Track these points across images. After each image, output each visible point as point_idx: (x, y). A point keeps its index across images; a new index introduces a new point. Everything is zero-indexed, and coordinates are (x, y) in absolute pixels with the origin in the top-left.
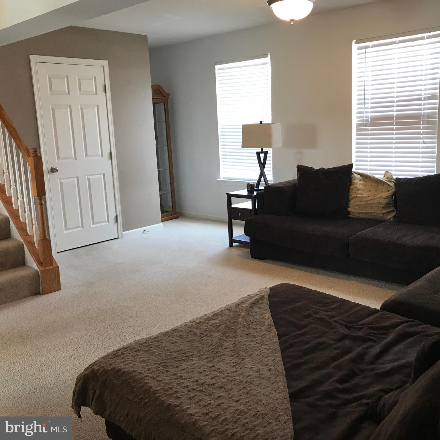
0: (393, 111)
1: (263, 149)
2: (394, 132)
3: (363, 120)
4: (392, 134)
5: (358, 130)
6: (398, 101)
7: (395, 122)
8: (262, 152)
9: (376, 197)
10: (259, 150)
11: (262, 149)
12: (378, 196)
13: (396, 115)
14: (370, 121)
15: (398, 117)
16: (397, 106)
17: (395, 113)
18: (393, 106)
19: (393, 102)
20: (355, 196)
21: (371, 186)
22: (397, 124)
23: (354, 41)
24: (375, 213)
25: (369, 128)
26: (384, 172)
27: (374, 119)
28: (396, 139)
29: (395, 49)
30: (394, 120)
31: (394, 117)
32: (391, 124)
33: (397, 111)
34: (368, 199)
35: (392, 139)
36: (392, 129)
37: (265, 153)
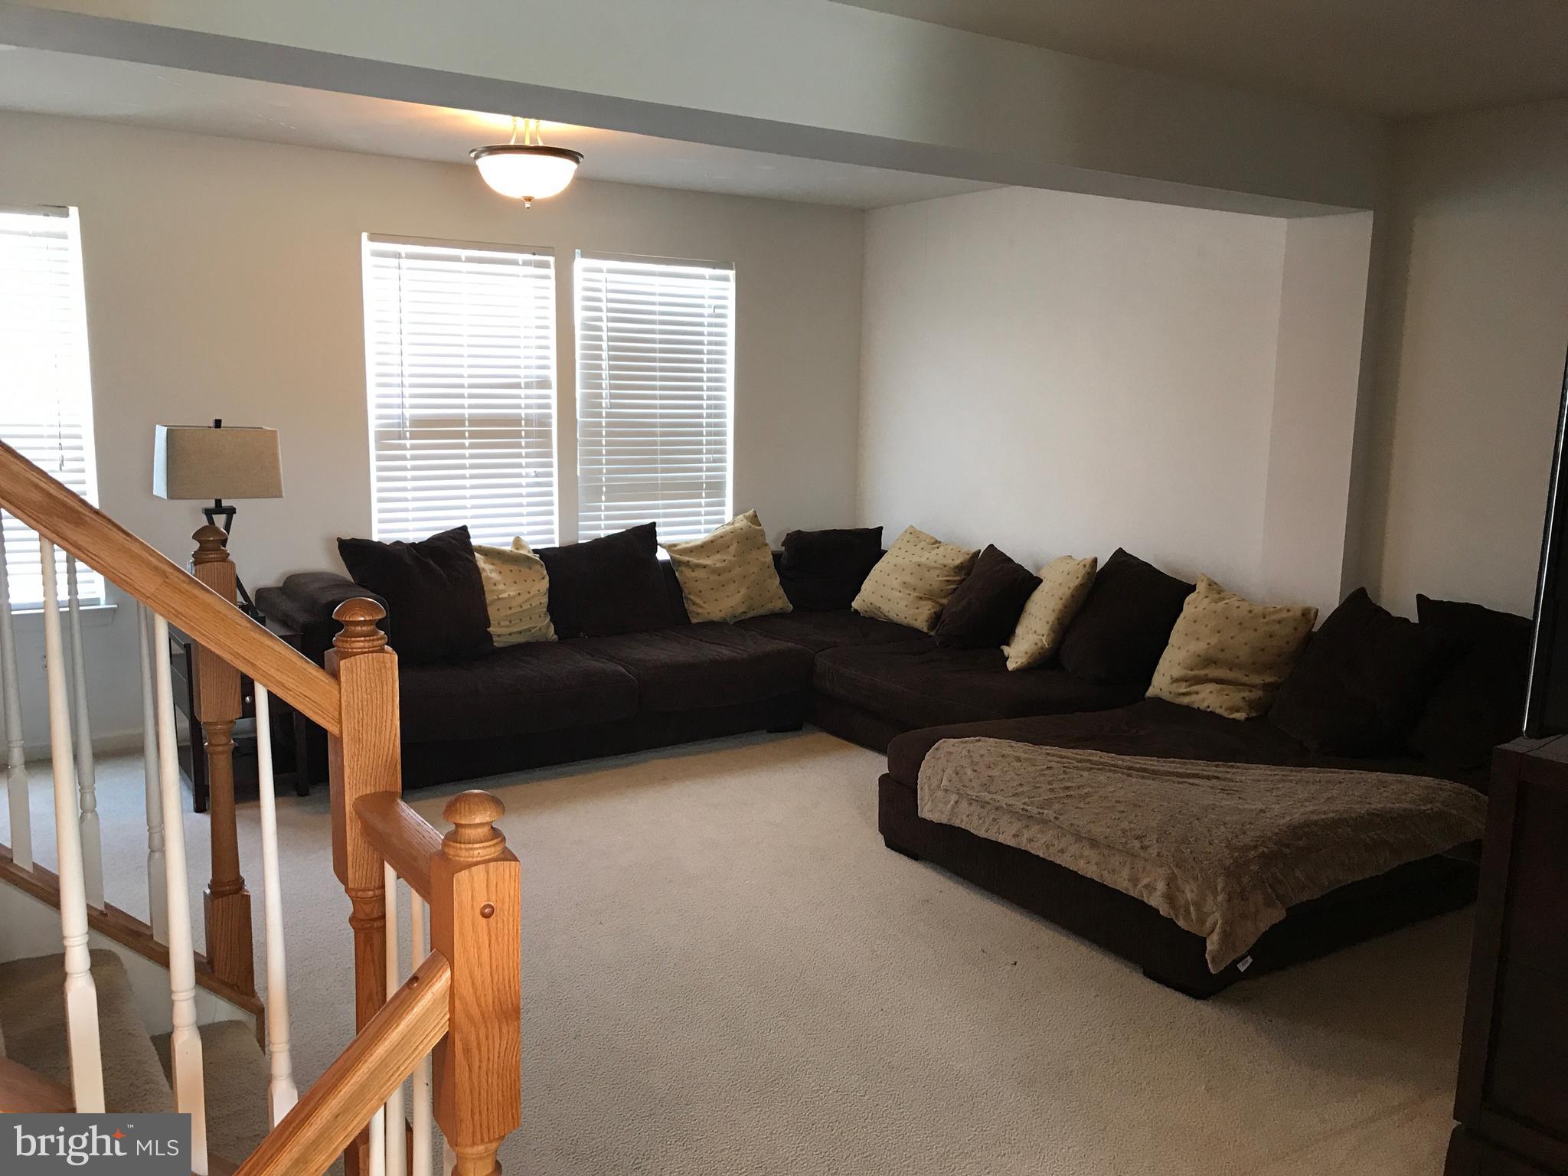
0: (462, 407)
1: (223, 501)
2: (467, 452)
3: (399, 423)
4: (463, 457)
5: (379, 447)
6: (471, 386)
7: (468, 431)
8: (219, 508)
9: (532, 594)
10: (212, 504)
11: (218, 502)
12: (534, 591)
13: (469, 415)
14: (410, 427)
15: (475, 421)
16: (471, 396)
17: (467, 412)
18: (462, 396)
19: (462, 386)
20: (496, 597)
21: (511, 571)
22: (473, 435)
23: (365, 235)
24: (535, 627)
25: (408, 443)
26: (511, 539)
27: (417, 422)
28: (472, 467)
29: (461, 272)
30: (521, 426)
31: (521, 420)
32: (461, 435)
33: (471, 407)
34: (521, 599)
35: (463, 467)
36: (462, 446)
37: (230, 512)
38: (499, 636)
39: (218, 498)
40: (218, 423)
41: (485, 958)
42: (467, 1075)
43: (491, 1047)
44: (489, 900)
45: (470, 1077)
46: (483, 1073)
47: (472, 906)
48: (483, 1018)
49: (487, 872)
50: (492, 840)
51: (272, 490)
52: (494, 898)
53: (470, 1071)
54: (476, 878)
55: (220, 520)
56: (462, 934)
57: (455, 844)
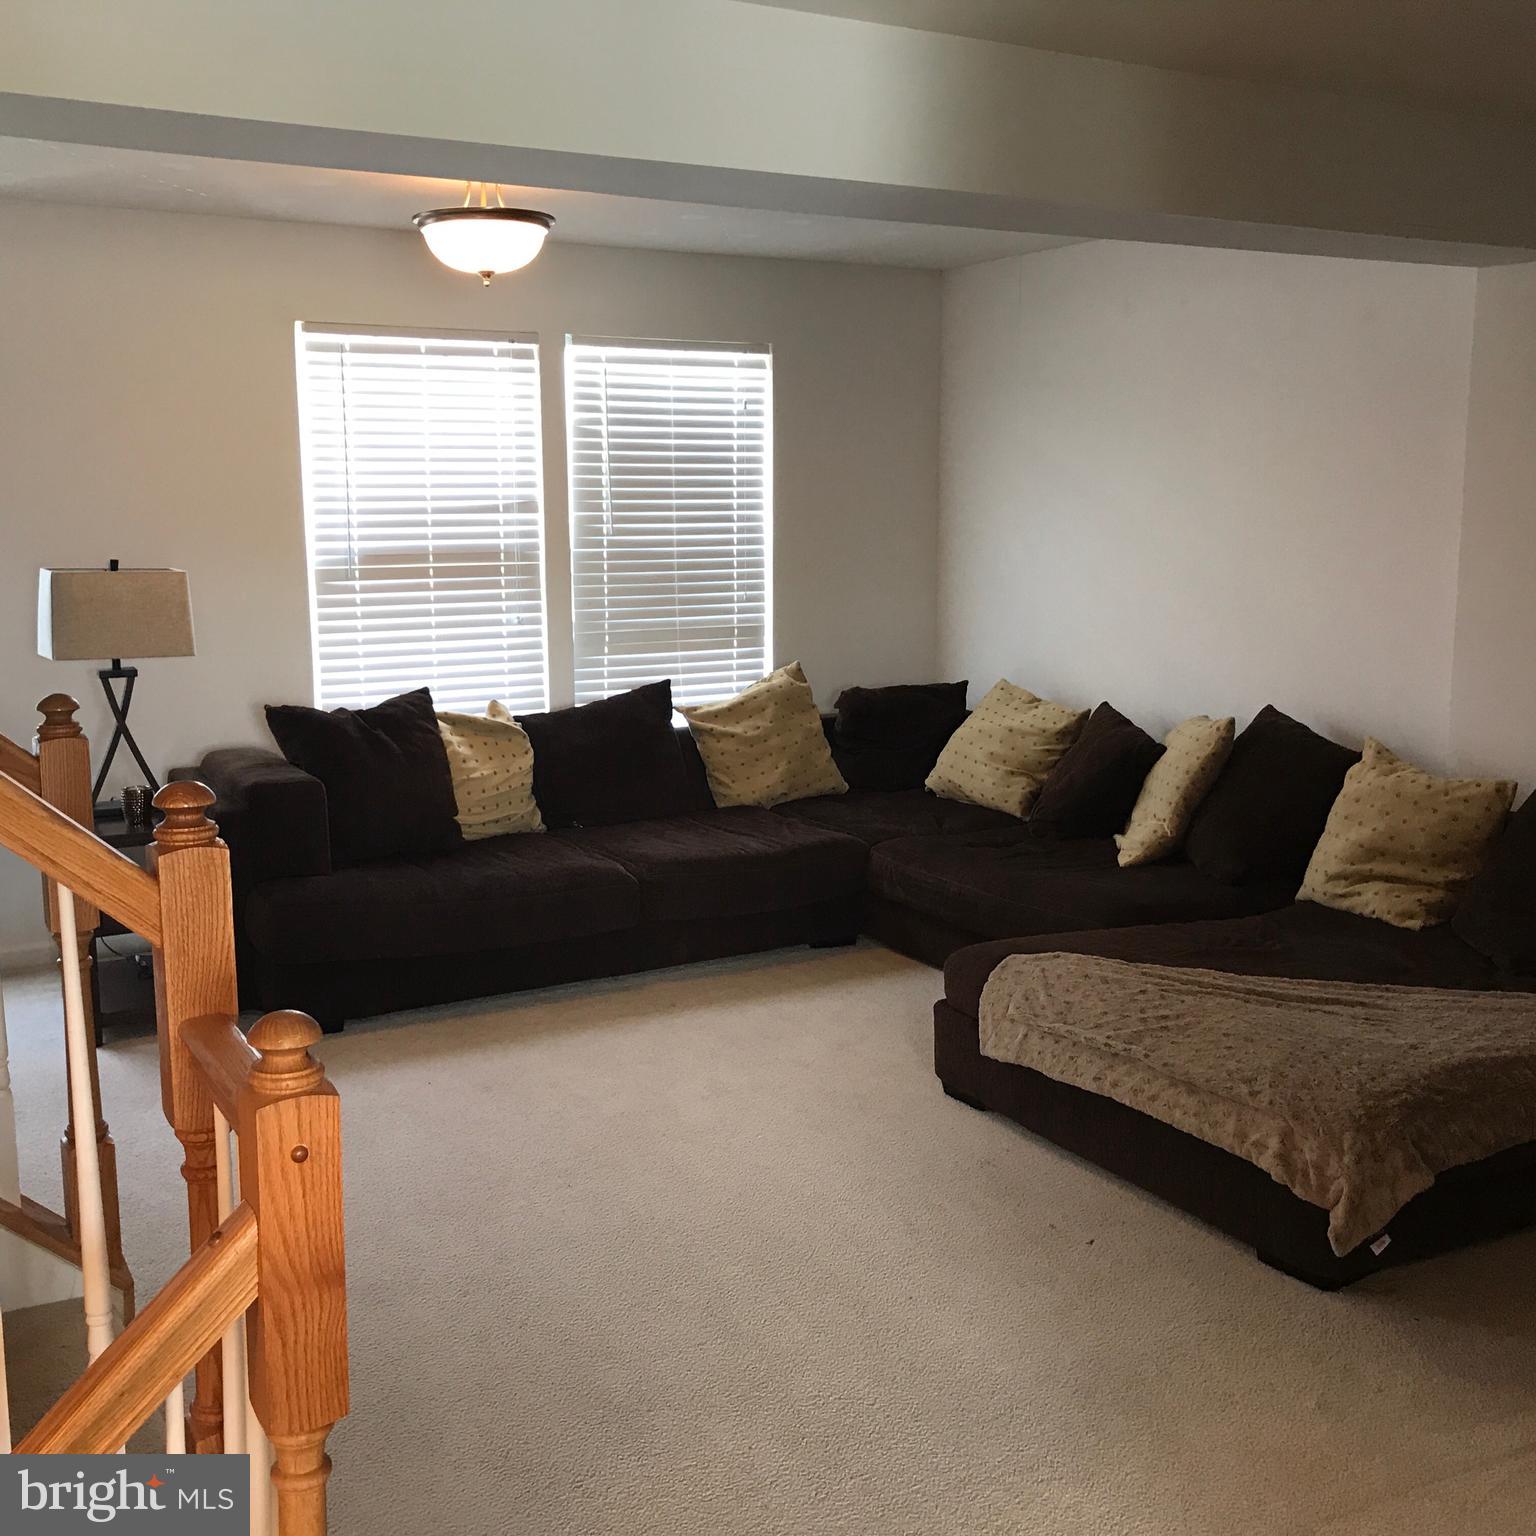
0: (425, 537)
1: (122, 661)
2: (432, 594)
3: (346, 559)
4: (427, 601)
5: (322, 590)
6: (436, 511)
7: (433, 568)
8: (117, 670)
9: (511, 773)
10: (109, 667)
11: (116, 663)
12: (514, 769)
13: (434, 547)
14: (360, 564)
15: (441, 555)
16: (436, 524)
17: (431, 544)
18: (424, 524)
19: (423, 511)
20: (465, 777)
21: (485, 744)
22: (439, 573)
23: (298, 324)
25: (357, 584)
26: (486, 704)
27: (369, 557)
28: (439, 613)
29: (419, 367)
30: (500, 560)
31: (499, 554)
32: (424, 573)
33: (436, 537)
34: (496, 780)
35: (427, 613)
36: (426, 587)
37: (132, 674)
38: (470, 826)
39: (115, 658)
40: (114, 565)
41: (299, 1209)
42: (280, 1352)
43: (309, 1316)
44: (301, 1141)
45: (285, 1355)
46: (300, 1348)
47: (281, 1149)
48: (298, 1282)
49: (298, 1107)
50: (305, 1069)
51: (179, 644)
52: (308, 1138)
53: (284, 1345)
54: (284, 1117)
55: (118, 685)
56: (269, 1182)
57: (263, 1075)
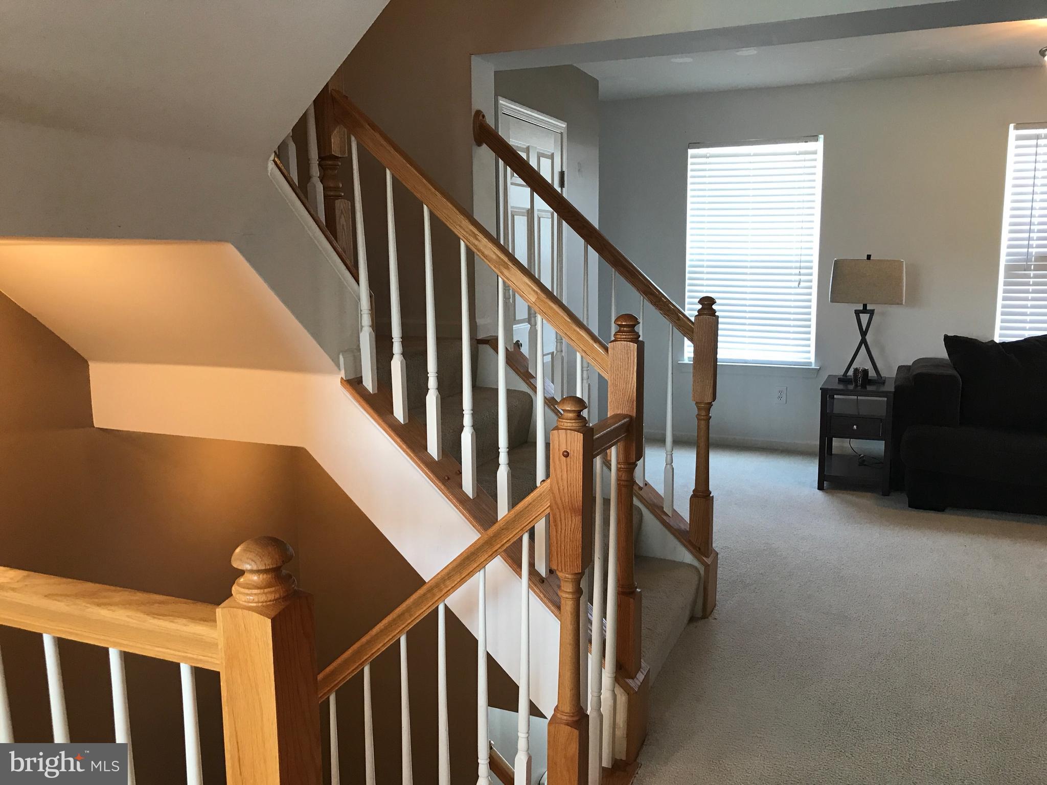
1: (868, 305)
3: (1026, 259)
8: (865, 310)
10: (861, 308)
11: (865, 306)
14: (1035, 261)
23: (1012, 126)
25: (1032, 273)
37: (872, 313)
39: (864, 303)
40: (869, 257)
41: (565, 476)
42: (555, 534)
43: (567, 523)
44: (567, 449)
45: (557, 536)
46: (563, 537)
47: (559, 449)
48: (563, 508)
49: (566, 434)
50: (573, 420)
51: (895, 300)
52: (569, 448)
53: (556, 532)
54: (560, 437)
56: (554, 462)
57: (561, 420)
